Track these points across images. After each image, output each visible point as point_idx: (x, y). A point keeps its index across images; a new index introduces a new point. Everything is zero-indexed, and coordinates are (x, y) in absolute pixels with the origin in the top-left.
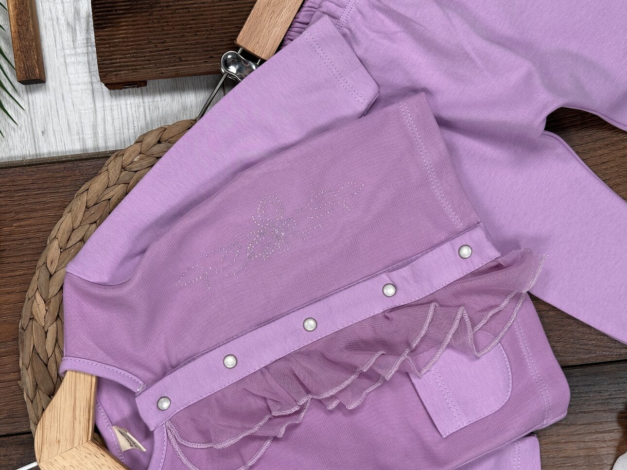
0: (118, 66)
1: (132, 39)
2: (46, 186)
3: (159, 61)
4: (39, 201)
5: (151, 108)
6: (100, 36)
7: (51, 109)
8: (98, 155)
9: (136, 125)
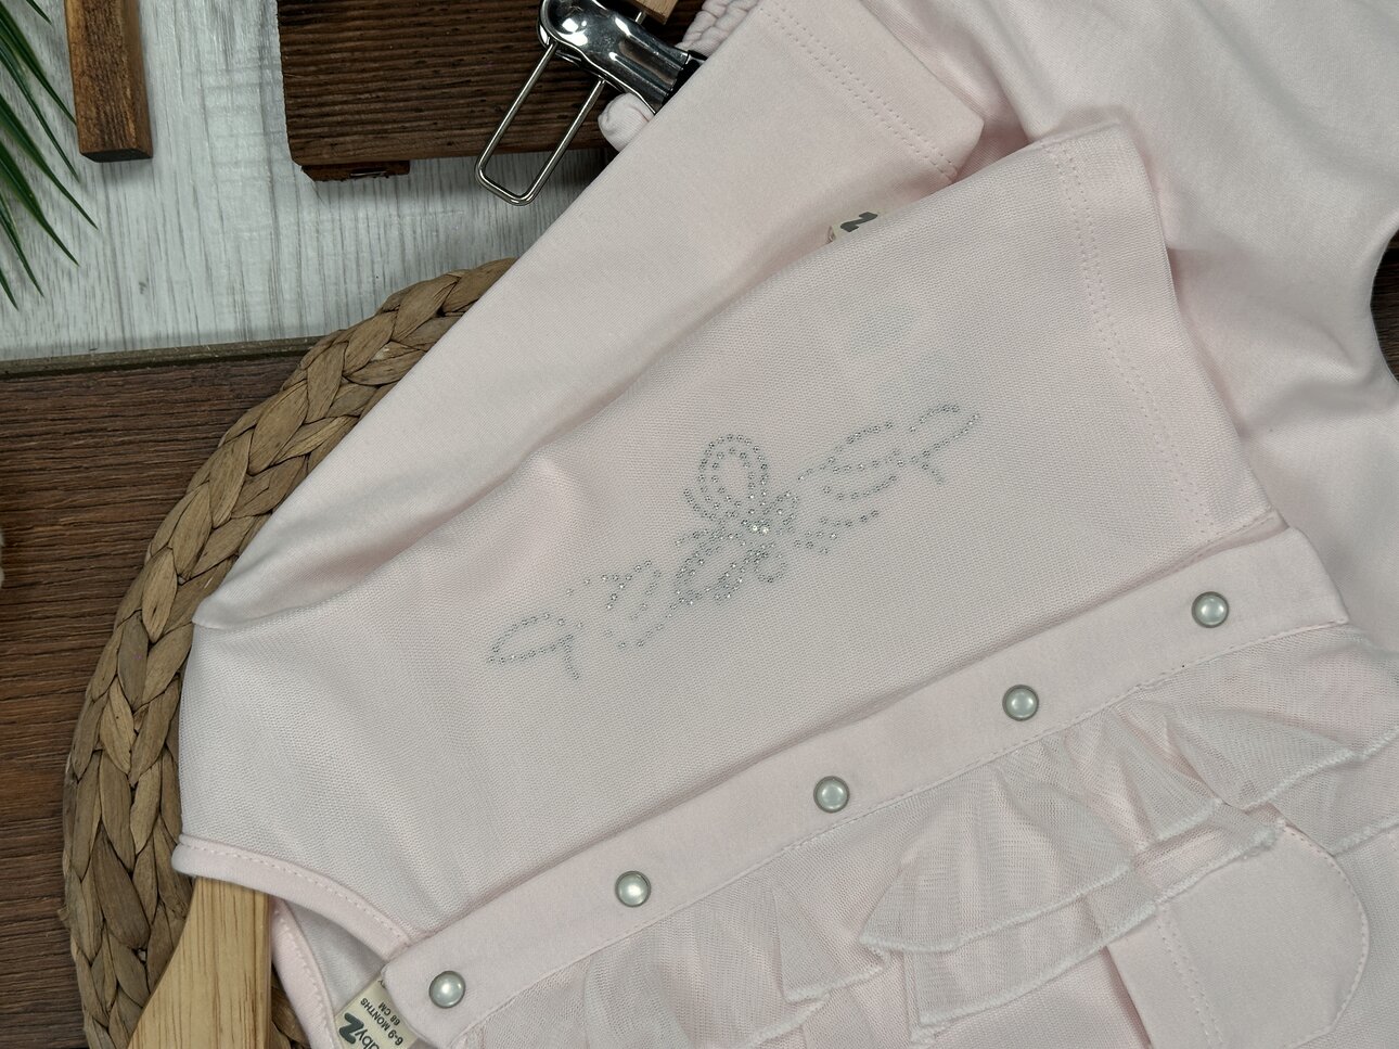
0: (339, 123)
1: (377, 54)
2: (145, 422)
3: (444, 111)
4: (126, 461)
5: (419, 231)
6: (294, 43)
7: (164, 225)
8: (280, 347)
9: (378, 272)
